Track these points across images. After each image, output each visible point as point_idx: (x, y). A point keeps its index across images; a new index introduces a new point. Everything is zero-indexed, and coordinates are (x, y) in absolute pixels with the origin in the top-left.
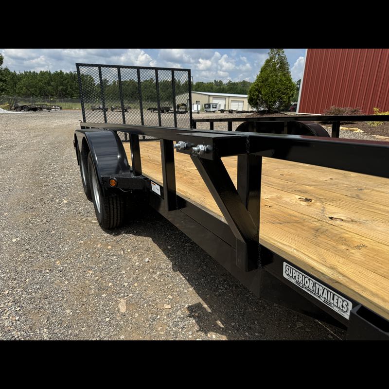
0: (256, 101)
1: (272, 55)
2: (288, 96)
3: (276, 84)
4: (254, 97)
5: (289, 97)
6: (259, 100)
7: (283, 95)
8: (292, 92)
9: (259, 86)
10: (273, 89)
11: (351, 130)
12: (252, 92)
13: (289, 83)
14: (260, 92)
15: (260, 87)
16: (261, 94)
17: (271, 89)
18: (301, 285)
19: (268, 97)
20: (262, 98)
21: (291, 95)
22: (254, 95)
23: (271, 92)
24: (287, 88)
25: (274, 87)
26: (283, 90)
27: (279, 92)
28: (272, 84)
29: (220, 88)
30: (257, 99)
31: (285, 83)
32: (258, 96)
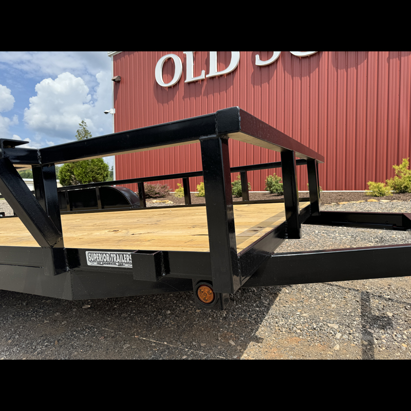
0: (69, 182)
1: (79, 138)
2: (102, 176)
3: (88, 165)
4: (66, 178)
5: (104, 177)
6: (72, 180)
7: (97, 175)
8: (106, 173)
9: (70, 166)
10: (86, 170)
11: (163, 202)
12: (63, 173)
13: (102, 164)
14: (72, 173)
15: (72, 168)
16: (73, 175)
17: (84, 170)
18: (101, 263)
19: (82, 177)
20: (75, 179)
21: (105, 175)
22: (66, 176)
23: (84, 172)
24: (100, 169)
25: (86, 168)
26: (96, 171)
27: (93, 172)
28: (84, 164)
29: (25, 173)
30: (70, 180)
31: (98, 164)
32: (70, 177)
